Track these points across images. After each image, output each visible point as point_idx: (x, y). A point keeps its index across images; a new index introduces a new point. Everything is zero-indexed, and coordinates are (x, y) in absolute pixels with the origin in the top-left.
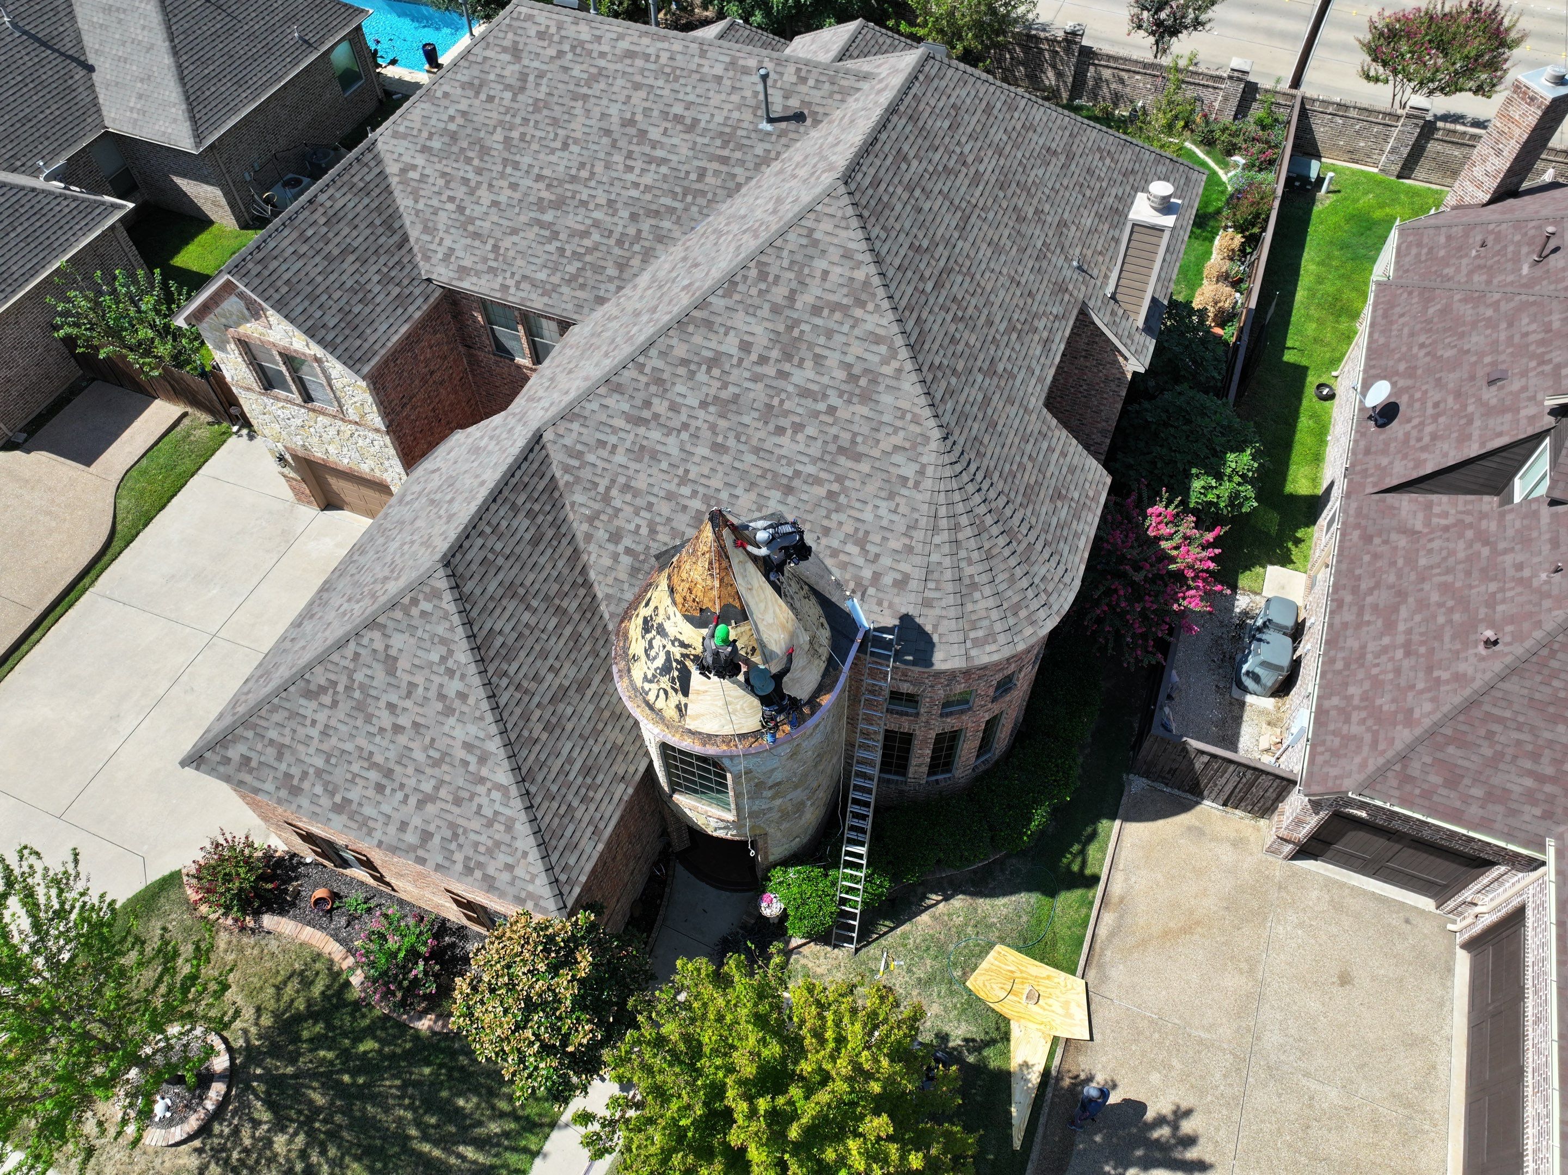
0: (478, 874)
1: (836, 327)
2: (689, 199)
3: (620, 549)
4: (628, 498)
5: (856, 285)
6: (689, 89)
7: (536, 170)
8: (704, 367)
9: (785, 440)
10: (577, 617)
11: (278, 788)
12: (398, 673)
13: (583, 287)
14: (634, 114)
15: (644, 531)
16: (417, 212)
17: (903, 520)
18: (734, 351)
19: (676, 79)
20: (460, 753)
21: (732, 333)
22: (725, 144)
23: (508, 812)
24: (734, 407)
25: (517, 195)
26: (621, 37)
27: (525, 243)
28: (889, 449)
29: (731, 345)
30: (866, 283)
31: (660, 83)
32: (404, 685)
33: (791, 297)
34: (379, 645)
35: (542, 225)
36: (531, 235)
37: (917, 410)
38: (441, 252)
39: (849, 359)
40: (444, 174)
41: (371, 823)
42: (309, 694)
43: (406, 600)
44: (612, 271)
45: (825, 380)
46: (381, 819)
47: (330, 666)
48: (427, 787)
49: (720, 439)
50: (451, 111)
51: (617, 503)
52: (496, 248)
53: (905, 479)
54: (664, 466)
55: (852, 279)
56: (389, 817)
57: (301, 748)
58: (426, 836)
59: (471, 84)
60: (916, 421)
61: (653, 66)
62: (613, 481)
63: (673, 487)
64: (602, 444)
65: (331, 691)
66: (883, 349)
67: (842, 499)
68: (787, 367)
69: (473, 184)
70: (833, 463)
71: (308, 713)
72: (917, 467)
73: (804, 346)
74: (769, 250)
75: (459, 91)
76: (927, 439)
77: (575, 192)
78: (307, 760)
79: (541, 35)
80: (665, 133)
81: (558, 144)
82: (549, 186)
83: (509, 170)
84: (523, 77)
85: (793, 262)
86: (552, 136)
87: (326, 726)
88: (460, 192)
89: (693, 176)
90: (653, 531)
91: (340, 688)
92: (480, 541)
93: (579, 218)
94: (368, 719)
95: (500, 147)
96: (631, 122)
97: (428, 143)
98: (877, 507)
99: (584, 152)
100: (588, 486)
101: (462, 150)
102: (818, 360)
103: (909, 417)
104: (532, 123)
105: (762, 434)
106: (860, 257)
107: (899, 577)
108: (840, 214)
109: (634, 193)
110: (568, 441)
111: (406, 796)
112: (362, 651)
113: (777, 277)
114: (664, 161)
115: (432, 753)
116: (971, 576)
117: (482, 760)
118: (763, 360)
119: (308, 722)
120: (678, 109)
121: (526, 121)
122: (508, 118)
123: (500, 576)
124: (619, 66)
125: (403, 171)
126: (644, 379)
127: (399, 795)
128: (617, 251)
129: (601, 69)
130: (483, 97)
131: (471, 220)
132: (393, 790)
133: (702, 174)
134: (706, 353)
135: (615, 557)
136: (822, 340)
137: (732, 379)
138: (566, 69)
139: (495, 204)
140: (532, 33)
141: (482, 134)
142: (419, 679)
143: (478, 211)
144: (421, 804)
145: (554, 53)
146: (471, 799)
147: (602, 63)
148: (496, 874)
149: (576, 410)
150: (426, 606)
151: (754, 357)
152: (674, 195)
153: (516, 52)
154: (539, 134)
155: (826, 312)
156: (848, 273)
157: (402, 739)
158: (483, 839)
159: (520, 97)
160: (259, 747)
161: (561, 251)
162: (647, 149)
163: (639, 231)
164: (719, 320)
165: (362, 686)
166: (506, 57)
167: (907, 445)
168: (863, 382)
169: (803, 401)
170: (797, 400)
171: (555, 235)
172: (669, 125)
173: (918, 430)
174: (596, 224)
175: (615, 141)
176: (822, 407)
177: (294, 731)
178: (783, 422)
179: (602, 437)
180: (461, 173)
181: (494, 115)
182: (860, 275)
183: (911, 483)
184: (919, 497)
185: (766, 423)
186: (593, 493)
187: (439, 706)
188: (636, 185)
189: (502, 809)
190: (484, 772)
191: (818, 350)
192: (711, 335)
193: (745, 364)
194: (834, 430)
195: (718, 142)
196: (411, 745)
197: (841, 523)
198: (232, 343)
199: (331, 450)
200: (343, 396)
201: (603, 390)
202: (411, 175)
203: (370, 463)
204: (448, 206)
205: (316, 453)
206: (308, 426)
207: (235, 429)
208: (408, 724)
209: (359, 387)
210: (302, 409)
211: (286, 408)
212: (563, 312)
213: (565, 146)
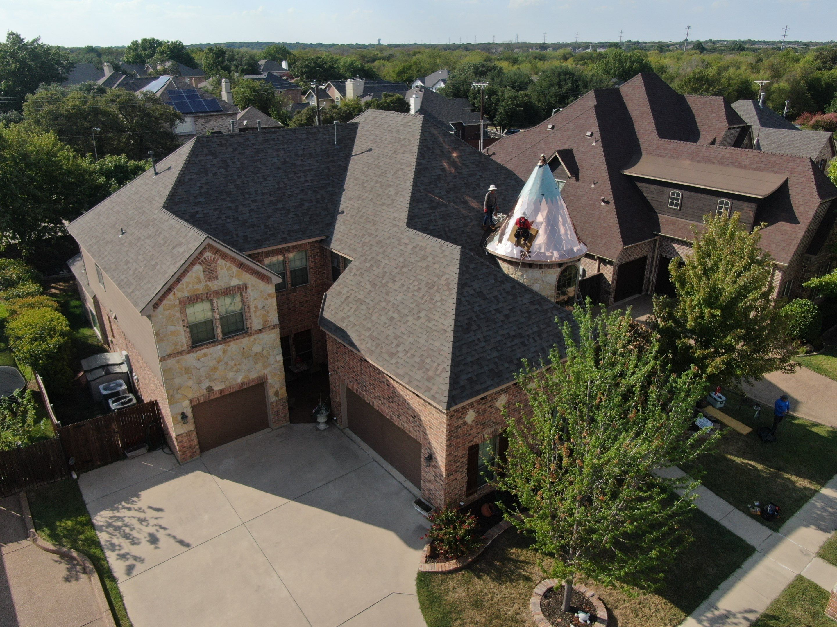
2: (331, 178)
4: (454, 233)
6: (299, 145)
7: (260, 192)
9: (478, 190)
11: (492, 380)
12: (487, 296)
13: (317, 223)
14: (284, 159)
15: (469, 240)
19: (291, 143)
20: (532, 307)
21: (435, 168)
22: (328, 157)
25: (259, 204)
26: (257, 137)
27: (278, 219)
30: (457, 140)
31: (286, 146)
32: (493, 299)
33: (441, 151)
34: (472, 292)
35: (279, 210)
36: (278, 215)
39: (471, 161)
40: (216, 210)
42: (467, 331)
43: (465, 269)
44: (325, 213)
45: (472, 169)
46: (535, 355)
47: (462, 314)
48: (536, 329)
50: (199, 185)
51: (453, 237)
52: (266, 226)
54: (455, 217)
56: (536, 352)
59: (200, 172)
61: (278, 142)
62: (445, 231)
63: (464, 222)
64: (430, 221)
65: (473, 322)
66: (477, 155)
67: (507, 199)
68: (459, 171)
69: (234, 208)
71: (474, 338)
72: (514, 181)
73: (458, 163)
75: (196, 176)
77: (284, 193)
79: (221, 145)
80: (302, 161)
81: (262, 180)
83: (247, 196)
84: (224, 162)
85: (433, 142)
86: (256, 178)
87: (485, 337)
88: (230, 213)
89: (326, 171)
90: (471, 239)
91: (475, 319)
94: (495, 322)
95: (235, 190)
96: (286, 162)
97: (196, 201)
99: (275, 178)
101: (217, 197)
102: (465, 165)
103: (499, 169)
104: (243, 176)
105: (472, 192)
108: (433, 125)
109: (309, 184)
110: (418, 226)
111: (533, 338)
112: (468, 298)
113: (433, 147)
114: (310, 170)
115: (525, 315)
117: (540, 304)
119: (477, 342)
120: (300, 152)
121: (239, 177)
122: (230, 178)
124: (264, 146)
125: (192, 216)
126: (423, 194)
127: (531, 340)
128: (319, 205)
129: (257, 149)
130: (211, 175)
131: (245, 221)
132: (528, 340)
133: (329, 169)
136: (461, 159)
137: (448, 181)
138: (242, 154)
139: (251, 211)
140: (215, 145)
141: (222, 188)
142: (496, 293)
143: (245, 216)
144: (540, 336)
145: (232, 150)
146: (551, 321)
147: (256, 147)
151: (448, 172)
152: (325, 179)
153: (214, 155)
154: (249, 179)
155: (454, 152)
156: (450, 139)
157: (512, 319)
159: (229, 169)
160: (470, 369)
161: (297, 215)
162: (301, 169)
163: (322, 196)
164: (428, 166)
165: (481, 311)
166: (211, 157)
167: (507, 176)
168: (481, 165)
169: (472, 178)
171: (289, 211)
172: (302, 158)
173: (505, 171)
174: (302, 200)
175: (285, 170)
176: (478, 177)
177: (476, 350)
178: (473, 186)
180: (224, 206)
181: (222, 179)
182: (453, 138)
183: (517, 186)
185: (469, 189)
187: (511, 297)
188: (307, 181)
190: (545, 308)
191: (462, 162)
193: (448, 175)
195: (325, 157)
196: (516, 318)
198: (178, 315)
199: (231, 375)
200: (255, 312)
201: (414, 204)
202: (198, 216)
203: (259, 366)
204: (228, 221)
205: (217, 388)
206: (219, 361)
207: (75, 476)
208: (508, 312)
209: (269, 295)
210: (219, 347)
211: (205, 355)
212: (317, 236)
213: (265, 179)
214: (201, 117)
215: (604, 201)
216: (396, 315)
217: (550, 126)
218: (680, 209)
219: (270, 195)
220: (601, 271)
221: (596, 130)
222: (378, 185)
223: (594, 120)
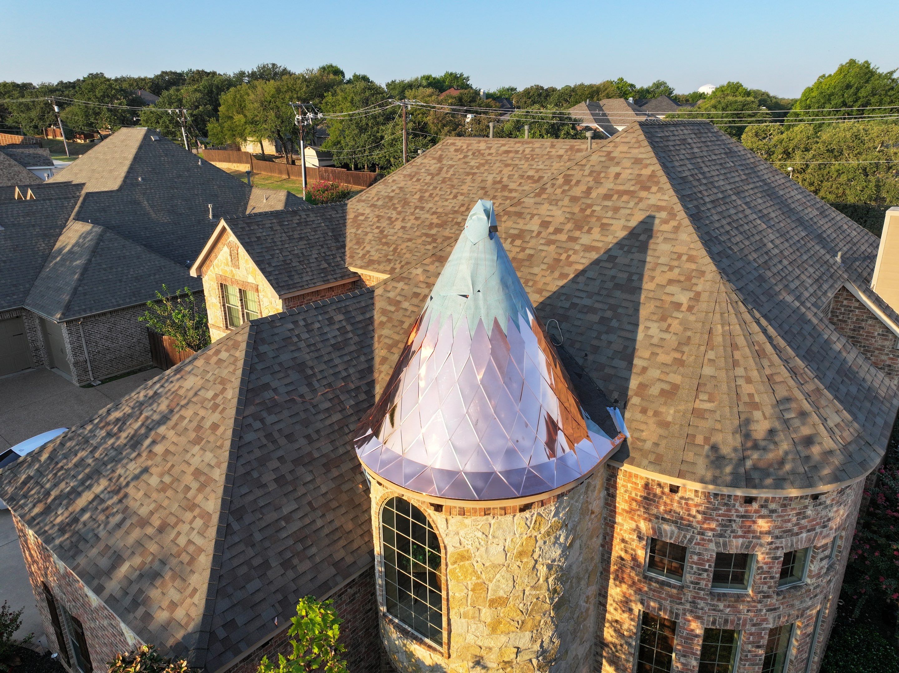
1: (622, 205)
5: (643, 178)
6: (540, 163)
7: (434, 210)
8: (509, 240)
10: (349, 411)
12: (177, 409)
14: (502, 178)
16: (356, 234)
17: (674, 338)
18: (535, 228)
19: (533, 159)
21: (536, 217)
24: (527, 263)
25: (418, 223)
26: (504, 145)
27: (414, 246)
28: (664, 283)
29: (534, 225)
30: (653, 176)
31: (523, 162)
32: (175, 418)
33: (588, 191)
34: (175, 386)
35: (427, 235)
36: (419, 241)
37: (694, 253)
38: (361, 253)
39: (632, 224)
40: (378, 216)
41: (81, 545)
43: (212, 352)
46: (92, 541)
47: (132, 403)
50: (394, 188)
52: (395, 249)
53: (678, 306)
55: (640, 175)
56: (99, 539)
59: (410, 175)
60: (691, 259)
61: (520, 156)
65: (120, 423)
66: (663, 214)
67: (614, 323)
69: (393, 219)
70: (608, 296)
72: (692, 295)
73: (594, 219)
74: (575, 168)
76: (703, 273)
77: (453, 219)
79: (456, 150)
80: (519, 185)
81: (451, 196)
82: (438, 218)
83: (417, 211)
84: (440, 169)
85: (591, 172)
86: (448, 193)
88: (384, 223)
91: (129, 421)
92: (291, 326)
93: (453, 231)
94: (134, 447)
95: (416, 201)
96: (500, 182)
97: (375, 203)
98: (648, 328)
99: (466, 199)
100: (396, 324)
101: (394, 204)
102: (604, 227)
103: (684, 258)
104: (438, 189)
105: (548, 279)
106: (648, 162)
107: (666, 387)
108: (634, 140)
111: (124, 519)
112: (161, 391)
113: (578, 182)
115: (166, 478)
116: (751, 396)
118: (558, 231)
120: (531, 173)
121: (435, 188)
122: (425, 187)
123: (296, 355)
124: (499, 158)
125: (356, 217)
127: (119, 519)
129: (487, 161)
131: (386, 236)
132: (118, 513)
134: (512, 231)
136: (610, 214)
137: (529, 245)
138: (466, 163)
139: (403, 227)
140: (452, 149)
141: (408, 196)
142: (189, 413)
143: (392, 231)
144: (133, 527)
145: (461, 156)
146: (174, 526)
147: (489, 157)
149: (404, 275)
150: (224, 355)
151: (551, 229)
153: (440, 159)
154: (440, 193)
155: (615, 197)
156: (637, 172)
159: (436, 178)
164: (528, 211)
165: (145, 419)
166: (435, 161)
167: (682, 278)
169: (587, 255)
170: (582, 254)
171: (435, 240)
172: (523, 181)
173: (693, 266)
179: (418, 290)
180: (389, 215)
181: (418, 187)
182: (647, 172)
183: (684, 308)
184: (692, 318)
185: (552, 272)
186: (399, 328)
189: (195, 539)
190: (199, 499)
191: (605, 221)
192: (520, 221)
193: (543, 234)
194: (612, 272)
196: (154, 470)
197: (610, 343)
198: (216, 289)
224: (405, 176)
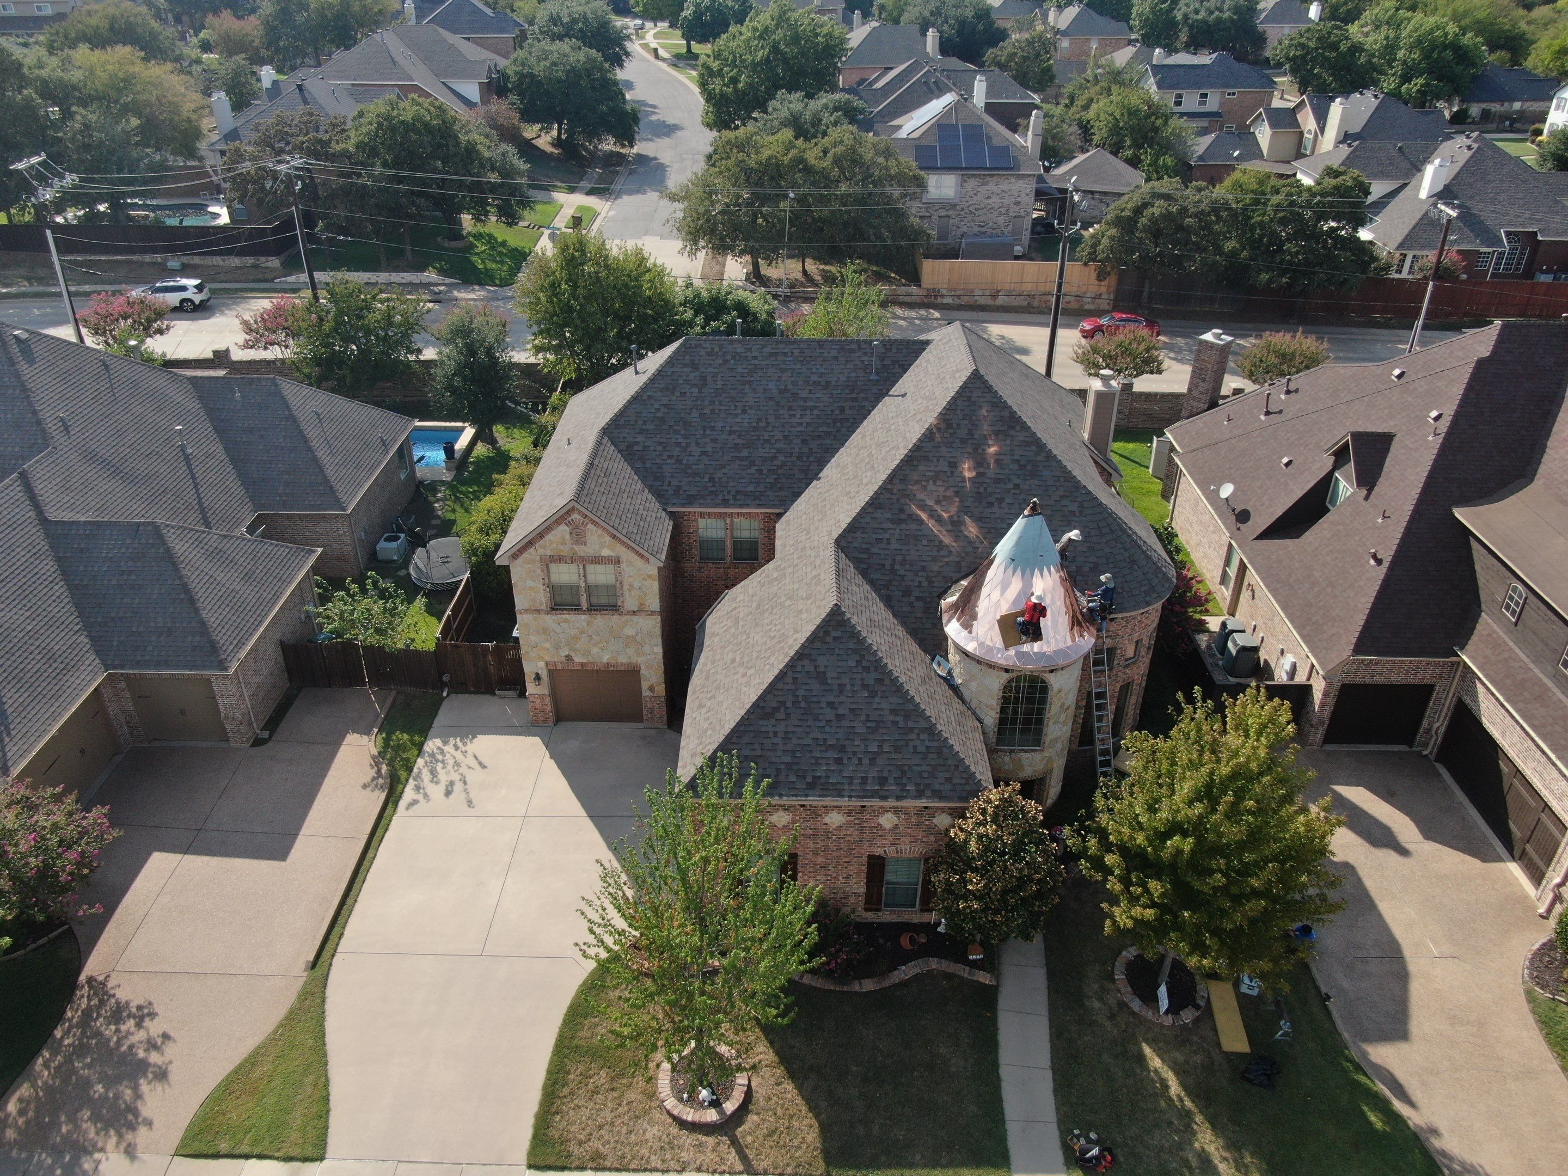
0: (928, 793)
1: (1002, 443)
2: (838, 425)
3: (912, 599)
4: (908, 567)
5: (1006, 420)
7: (728, 429)
8: (931, 482)
9: (995, 509)
10: (905, 641)
12: (829, 682)
13: (781, 489)
14: (786, 386)
15: (925, 584)
16: (646, 469)
18: (947, 469)
20: (891, 718)
21: (941, 460)
22: (852, 391)
23: (936, 744)
24: (957, 499)
25: (718, 445)
26: (763, 346)
27: (732, 472)
28: (1058, 499)
29: (943, 466)
31: (798, 366)
32: (836, 687)
33: (971, 433)
34: (811, 669)
35: (741, 459)
36: (735, 466)
38: (671, 490)
39: (1016, 457)
40: (660, 443)
41: (839, 787)
42: (767, 716)
43: (821, 634)
44: (799, 475)
45: (1007, 471)
46: (845, 781)
47: (776, 692)
48: (873, 748)
49: (955, 518)
50: (657, 406)
51: (902, 572)
52: (712, 479)
53: (1073, 513)
54: (925, 542)
55: (1002, 417)
57: (769, 753)
58: (883, 781)
59: (667, 389)
60: (1066, 480)
61: (790, 358)
62: (894, 560)
63: (935, 553)
64: (880, 540)
65: (782, 709)
66: (1034, 448)
68: (981, 470)
69: (684, 445)
71: (770, 728)
72: (1077, 504)
73: (987, 457)
74: (948, 412)
75: (659, 394)
76: (1077, 488)
77: (759, 436)
78: (777, 760)
79: (709, 354)
80: (810, 392)
81: (739, 411)
83: (708, 432)
84: (704, 378)
85: (964, 416)
86: (733, 407)
87: (786, 733)
88: (676, 452)
89: (837, 412)
90: (930, 582)
91: (789, 704)
92: (846, 596)
93: (767, 450)
94: (816, 719)
95: (698, 420)
96: (786, 390)
97: (644, 427)
99: (758, 412)
100: (879, 567)
101: (671, 426)
102: (998, 462)
103: (1062, 479)
104: (717, 403)
105: (980, 509)
106: (1002, 405)
108: (983, 386)
109: (802, 429)
110: (855, 545)
111: (860, 759)
112: (798, 675)
114: (814, 407)
115: (869, 725)
116: (1129, 557)
117: (907, 717)
119: (771, 735)
120: (815, 378)
121: (712, 402)
122: (699, 403)
123: (864, 615)
124: (768, 362)
125: (629, 447)
126: (894, 497)
127: (855, 761)
128: (799, 463)
129: (755, 366)
130: (678, 394)
131: (689, 466)
132: (849, 759)
133: (842, 410)
135: (911, 605)
138: (732, 370)
139: (704, 453)
140: (703, 353)
141: (683, 415)
142: (846, 681)
143: (692, 459)
144: (873, 761)
146: (907, 746)
147: (756, 362)
148: (942, 788)
149: (856, 525)
150: (834, 634)
152: (828, 425)
153: (695, 367)
154: (723, 408)
156: (999, 414)
157: (846, 723)
158: (924, 768)
159: (704, 390)
161: (760, 472)
162: (802, 403)
163: (811, 449)
165: (805, 698)
166: (690, 369)
167: (1067, 494)
168: (1029, 467)
169: (998, 486)
170: (994, 486)
171: (753, 463)
172: (811, 388)
173: (1070, 485)
174: (779, 451)
175: (778, 403)
176: (1010, 486)
177: (762, 744)
178: (990, 500)
179: (879, 536)
180: (674, 440)
182: (1006, 414)
187: (865, 693)
188: (801, 424)
189: (930, 744)
190: (910, 724)
192: (930, 464)
194: (1022, 497)
195: (847, 391)
196: (853, 724)
198: (539, 571)
199: (595, 651)
200: (629, 590)
201: (870, 510)
202: (636, 448)
203: (630, 651)
204: (669, 461)
205: (578, 659)
206: (582, 632)
207: (445, 694)
208: (846, 712)
209: (650, 576)
210: (583, 617)
211: (566, 621)
212: (773, 507)
213: (744, 412)
214: (973, 175)
215: (1374, 556)
216: (738, 659)
217: (1397, 372)
218: (1516, 624)
219: (740, 436)
220: (1312, 682)
221: (1450, 410)
222: (867, 460)
223: (1457, 391)
224: (661, 390)
